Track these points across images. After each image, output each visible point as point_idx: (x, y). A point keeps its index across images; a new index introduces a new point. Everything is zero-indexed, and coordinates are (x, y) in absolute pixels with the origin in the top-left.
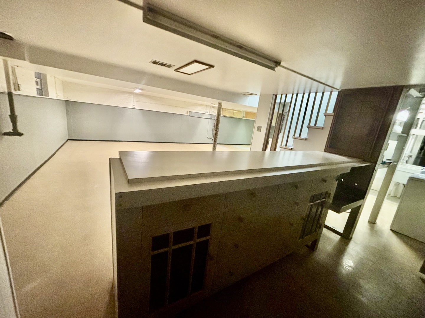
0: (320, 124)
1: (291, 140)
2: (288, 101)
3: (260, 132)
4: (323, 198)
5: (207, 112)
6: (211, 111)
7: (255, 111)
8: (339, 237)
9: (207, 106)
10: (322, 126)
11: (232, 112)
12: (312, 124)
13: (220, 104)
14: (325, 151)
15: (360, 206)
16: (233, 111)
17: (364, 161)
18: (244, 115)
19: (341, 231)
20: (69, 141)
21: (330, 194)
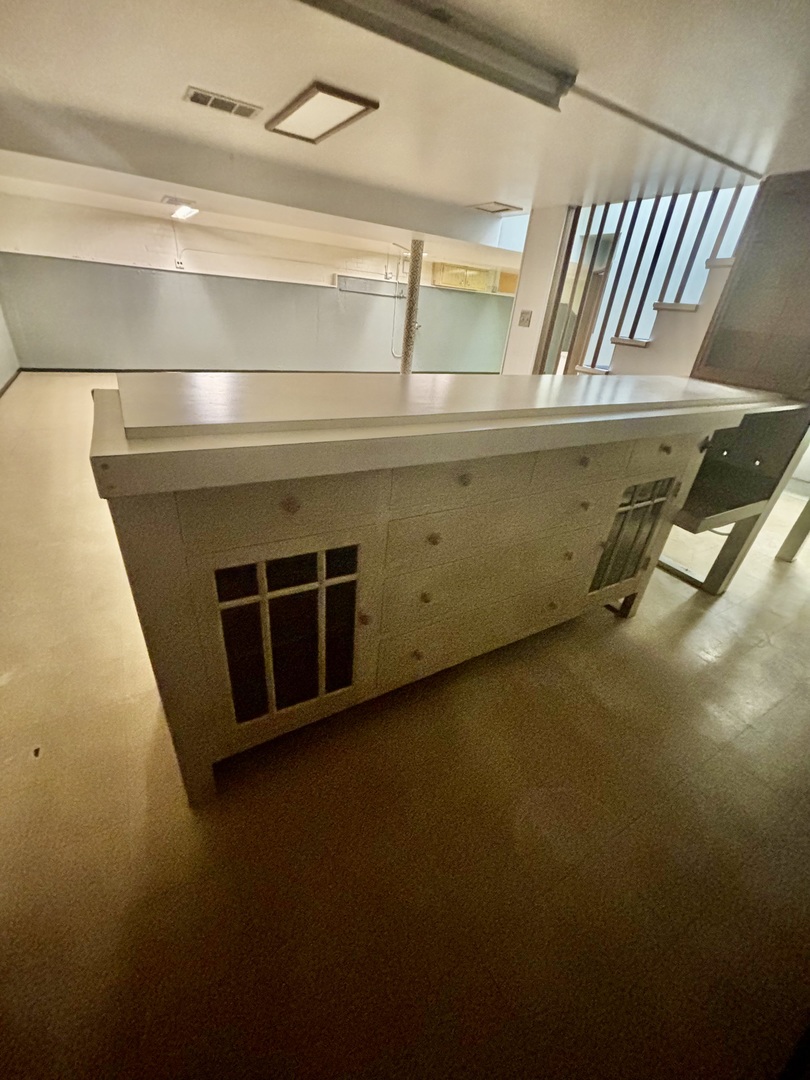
0: (690, 298)
1: (608, 348)
2: (610, 229)
3: (526, 328)
4: (659, 496)
5: (389, 276)
6: (401, 271)
7: (514, 266)
8: (694, 590)
9: (388, 256)
10: (696, 301)
11: (462, 274)
12: (669, 298)
13: (417, 247)
14: (693, 376)
15: (756, 517)
16: (463, 271)
17: (791, 398)
18: (497, 285)
19: (701, 577)
20: (23, 373)
21: (679, 484)
